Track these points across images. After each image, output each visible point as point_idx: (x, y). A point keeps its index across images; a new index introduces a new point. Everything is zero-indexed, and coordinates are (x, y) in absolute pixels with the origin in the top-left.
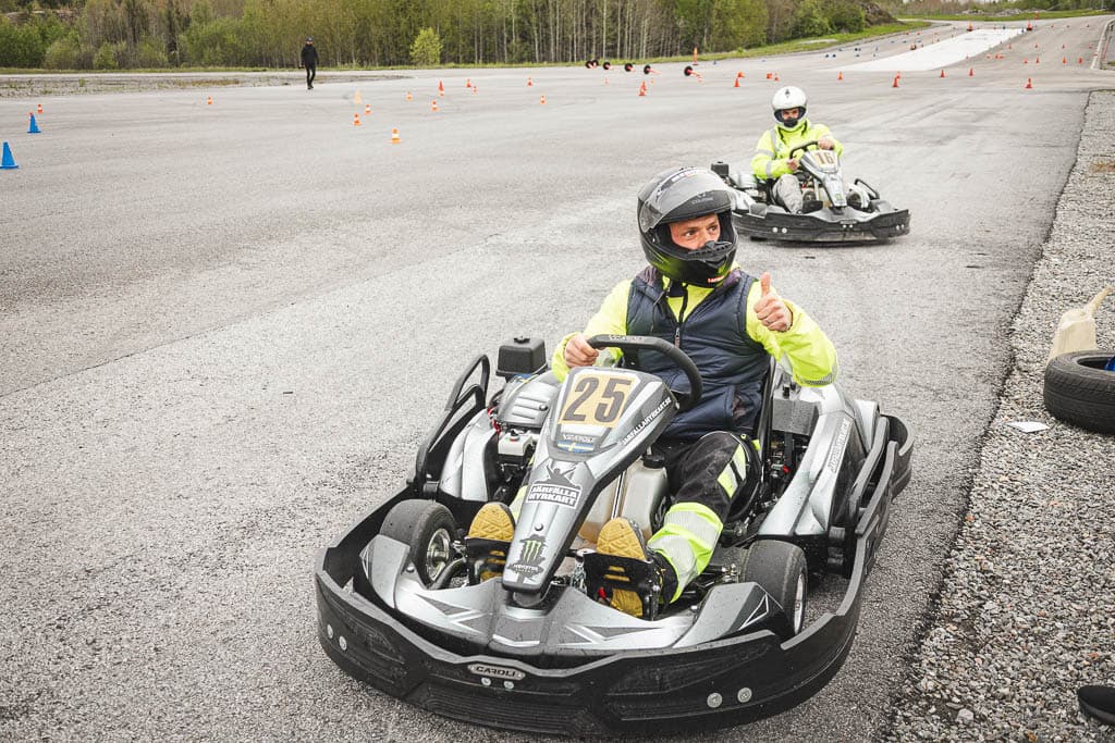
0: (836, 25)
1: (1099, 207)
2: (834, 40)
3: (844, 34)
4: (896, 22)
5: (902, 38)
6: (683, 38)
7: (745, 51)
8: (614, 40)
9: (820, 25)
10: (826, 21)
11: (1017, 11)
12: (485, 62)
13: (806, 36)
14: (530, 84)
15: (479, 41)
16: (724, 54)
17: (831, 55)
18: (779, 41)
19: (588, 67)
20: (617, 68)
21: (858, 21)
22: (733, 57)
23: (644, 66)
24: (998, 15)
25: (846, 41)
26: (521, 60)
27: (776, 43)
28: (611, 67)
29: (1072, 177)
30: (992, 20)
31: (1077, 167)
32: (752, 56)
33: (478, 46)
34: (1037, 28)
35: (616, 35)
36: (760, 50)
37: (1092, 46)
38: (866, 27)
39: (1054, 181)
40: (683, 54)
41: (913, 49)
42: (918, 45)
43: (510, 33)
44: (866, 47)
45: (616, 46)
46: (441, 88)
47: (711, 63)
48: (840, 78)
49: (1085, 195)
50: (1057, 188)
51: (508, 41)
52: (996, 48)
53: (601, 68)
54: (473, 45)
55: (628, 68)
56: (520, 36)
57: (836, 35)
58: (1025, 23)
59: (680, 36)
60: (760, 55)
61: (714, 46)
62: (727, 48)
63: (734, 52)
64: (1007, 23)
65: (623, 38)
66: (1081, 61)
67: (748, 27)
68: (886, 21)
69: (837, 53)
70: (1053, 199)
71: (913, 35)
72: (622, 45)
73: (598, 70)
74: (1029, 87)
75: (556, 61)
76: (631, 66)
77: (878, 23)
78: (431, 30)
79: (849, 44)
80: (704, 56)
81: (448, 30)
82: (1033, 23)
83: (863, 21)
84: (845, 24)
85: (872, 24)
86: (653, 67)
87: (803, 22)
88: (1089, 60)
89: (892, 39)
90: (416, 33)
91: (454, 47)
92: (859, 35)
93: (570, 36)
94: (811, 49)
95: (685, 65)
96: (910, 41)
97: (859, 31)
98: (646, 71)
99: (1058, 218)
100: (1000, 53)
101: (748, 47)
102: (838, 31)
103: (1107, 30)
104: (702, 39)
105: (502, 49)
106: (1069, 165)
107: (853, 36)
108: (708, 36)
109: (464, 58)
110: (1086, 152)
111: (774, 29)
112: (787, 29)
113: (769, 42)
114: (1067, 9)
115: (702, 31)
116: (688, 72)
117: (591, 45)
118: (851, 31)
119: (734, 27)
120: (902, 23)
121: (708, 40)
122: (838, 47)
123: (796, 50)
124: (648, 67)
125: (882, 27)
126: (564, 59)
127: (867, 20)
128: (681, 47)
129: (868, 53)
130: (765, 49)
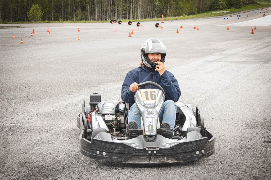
0: (230, 5)
2: (228, 12)
3: (233, 9)
4: (257, 4)
5: (259, 11)
6: (158, 10)
7: (186, 16)
8: (125, 10)
9: (222, 5)
10: (224, 3)
12: (64, 20)
13: (215, 10)
14: (79, 31)
15: (61, 10)
16: (177, 17)
17: (226, 18)
18: (203, 12)
19: (112, 23)
20: (125, 23)
21: (239, 3)
22: (181, 19)
23: (137, 22)
25: (234, 12)
26: (81, 19)
27: (202, 13)
28: (122, 23)
32: (190, 18)
33: (61, 13)
35: (126, 8)
36: (194, 16)
38: (243, 6)
40: (158, 17)
41: (264, 16)
42: (266, 14)
43: (76, 7)
44: (242, 15)
45: (127, 13)
46: (33, 32)
47: (170, 22)
48: (228, 29)
51: (75, 11)
53: (117, 23)
54: (59, 12)
55: (130, 23)
56: (81, 8)
57: (229, 9)
59: (156, 9)
60: (193, 18)
61: (173, 14)
62: (179, 15)
63: (182, 17)
65: (130, 10)
67: (188, 6)
68: (252, 3)
69: (229, 17)
71: (264, 10)
72: (129, 13)
73: (116, 25)
75: (98, 20)
76: (131, 22)
77: (249, 4)
78: (37, 5)
79: (235, 13)
80: (168, 18)
81: (46, 5)
83: (242, 3)
84: (233, 5)
85: (245, 4)
86: (141, 23)
87: (214, 3)
89: (255, 11)
90: (31, 7)
91: (50, 13)
92: (240, 9)
93: (105, 9)
94: (217, 15)
95: (156, 22)
96: (262, 13)
97: (240, 8)
98: (138, 25)
101: (189, 14)
102: (230, 8)
104: (167, 11)
105: (73, 15)
107: (237, 10)
108: (169, 9)
109: (54, 18)
111: (201, 6)
112: (206, 6)
113: (199, 12)
115: (167, 7)
116: (157, 25)
117: (115, 12)
118: (236, 8)
119: (182, 5)
120: (259, 4)
121: (170, 11)
122: (230, 14)
123: (210, 16)
124: (138, 23)
125: (251, 6)
126: (102, 19)
127: (243, 3)
128: (157, 14)
129: (242, 18)
130: (196, 15)
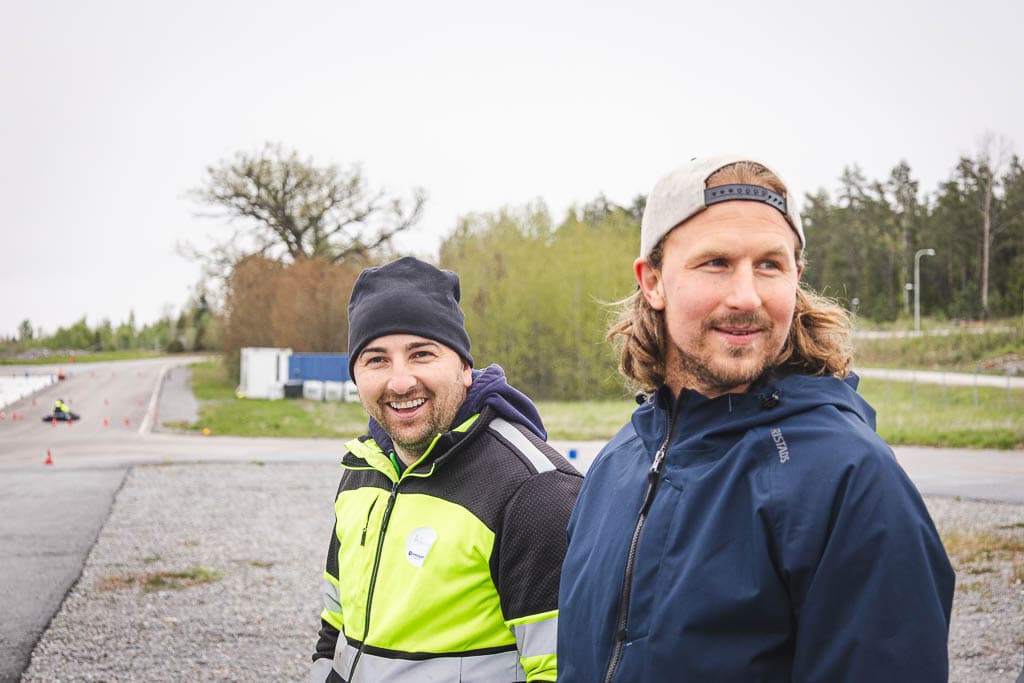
1: (91, 645)
11: (46, 352)
24: (20, 357)
29: (69, 600)
30: (11, 364)
31: (79, 586)
34: (72, 376)
37: (142, 402)
39: (40, 610)
49: (77, 628)
50: (42, 621)
52: (16, 405)
58: (56, 369)
64: (31, 369)
66: (127, 422)
70: (30, 639)
74: (49, 462)
82: (66, 369)
88: (139, 420)
99: (31, 669)
100: (18, 412)
103: (164, 378)
106: (67, 584)
110: (99, 561)
114: (112, 349)
